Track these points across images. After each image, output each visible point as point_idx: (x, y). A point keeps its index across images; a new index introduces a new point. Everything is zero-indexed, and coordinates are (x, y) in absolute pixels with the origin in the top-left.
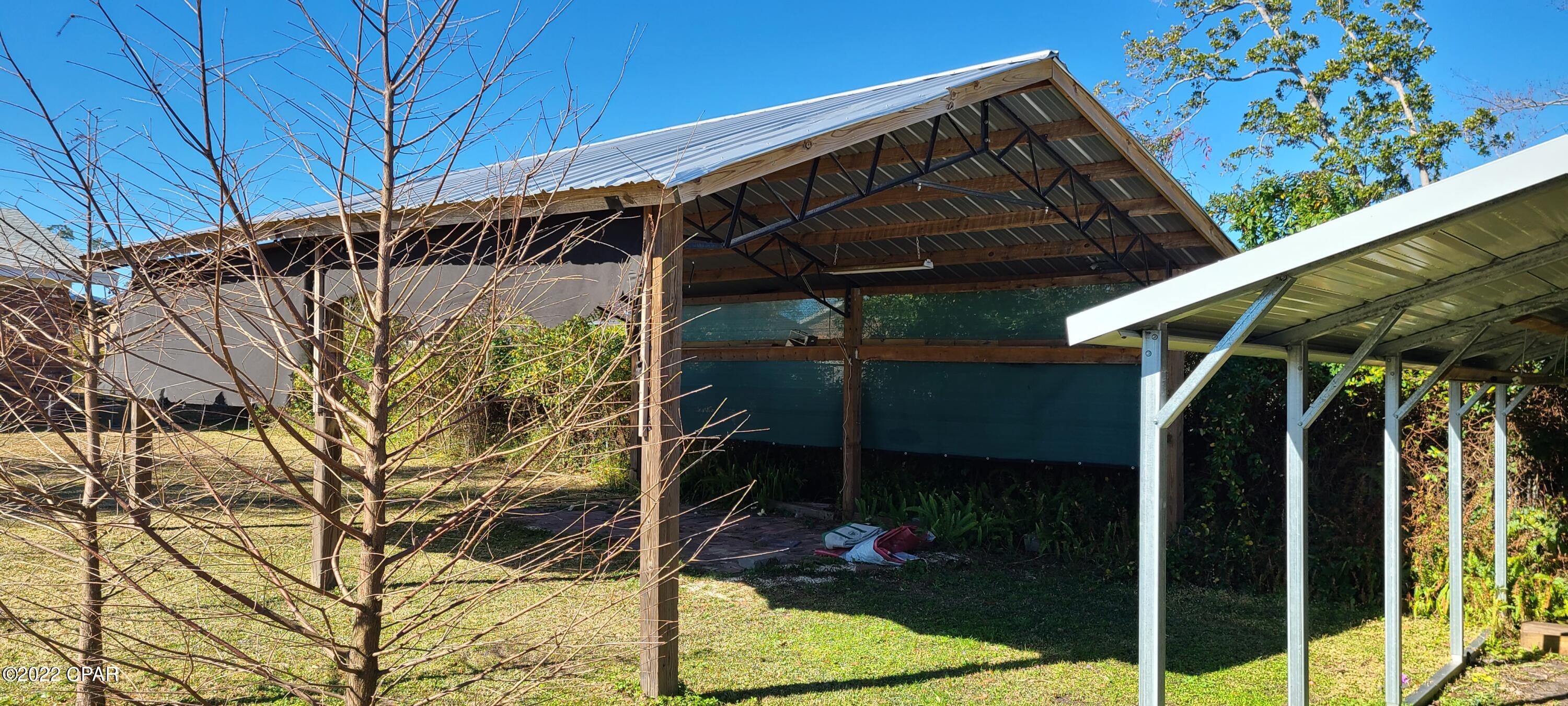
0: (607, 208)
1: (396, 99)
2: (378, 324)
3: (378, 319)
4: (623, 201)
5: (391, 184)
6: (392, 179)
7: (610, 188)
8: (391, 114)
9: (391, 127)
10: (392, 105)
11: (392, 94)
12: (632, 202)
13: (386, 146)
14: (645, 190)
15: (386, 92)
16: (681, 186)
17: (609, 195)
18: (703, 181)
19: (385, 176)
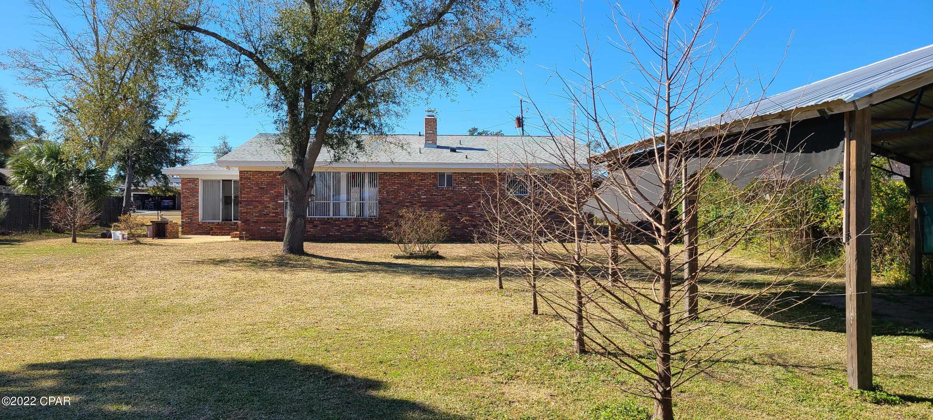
0: (819, 116)
1: (671, 87)
2: (665, 184)
3: (664, 182)
4: (827, 111)
5: (669, 123)
6: (669, 121)
7: (816, 105)
8: (669, 93)
9: (669, 99)
10: (669, 89)
11: (669, 84)
12: (832, 112)
13: (667, 107)
14: (838, 104)
15: (667, 84)
16: (858, 100)
17: (819, 108)
18: (875, 95)
19: (667, 120)
